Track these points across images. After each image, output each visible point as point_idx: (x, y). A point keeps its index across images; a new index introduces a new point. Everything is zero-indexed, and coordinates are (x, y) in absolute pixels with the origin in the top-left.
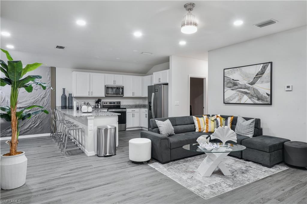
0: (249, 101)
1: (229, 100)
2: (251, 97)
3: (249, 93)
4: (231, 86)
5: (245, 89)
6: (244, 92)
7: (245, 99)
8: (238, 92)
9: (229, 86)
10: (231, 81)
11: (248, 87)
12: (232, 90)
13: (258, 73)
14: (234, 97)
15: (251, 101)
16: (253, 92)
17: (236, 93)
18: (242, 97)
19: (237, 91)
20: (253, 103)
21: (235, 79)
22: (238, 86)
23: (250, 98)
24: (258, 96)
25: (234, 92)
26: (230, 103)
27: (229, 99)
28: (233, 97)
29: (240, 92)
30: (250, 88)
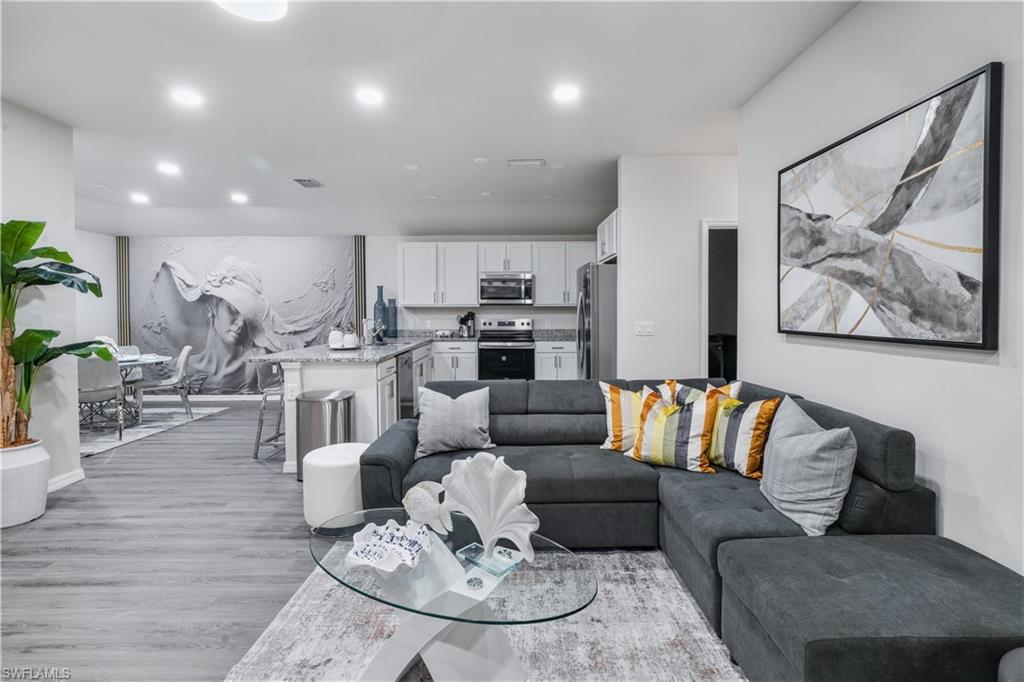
0: (874, 326)
1: (795, 318)
2: (882, 298)
3: (871, 278)
4: (803, 248)
5: (854, 256)
6: (852, 273)
7: (857, 312)
8: (825, 278)
9: (795, 250)
10: (802, 225)
11: (868, 246)
12: (804, 266)
13: (913, 159)
14: (813, 302)
15: (878, 320)
16: (889, 270)
17: (818, 284)
18: (841, 298)
19: (823, 273)
20: (889, 336)
21: (818, 212)
22: (828, 245)
23: (875, 306)
24: (916, 294)
25: (812, 276)
26: (800, 330)
27: (794, 314)
28: (809, 305)
29: (833, 276)
30: (878, 250)
